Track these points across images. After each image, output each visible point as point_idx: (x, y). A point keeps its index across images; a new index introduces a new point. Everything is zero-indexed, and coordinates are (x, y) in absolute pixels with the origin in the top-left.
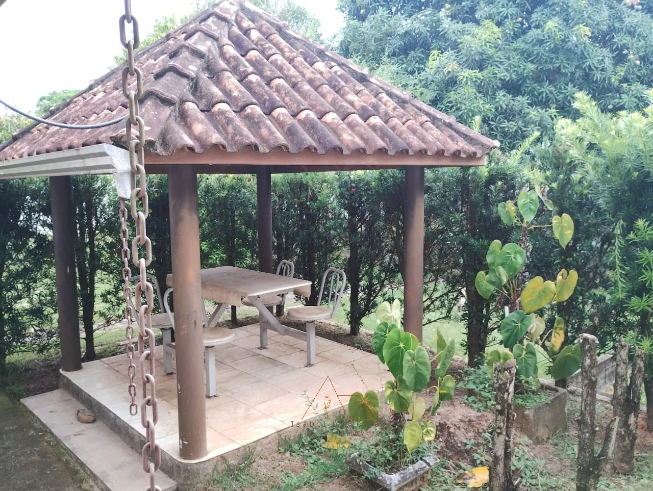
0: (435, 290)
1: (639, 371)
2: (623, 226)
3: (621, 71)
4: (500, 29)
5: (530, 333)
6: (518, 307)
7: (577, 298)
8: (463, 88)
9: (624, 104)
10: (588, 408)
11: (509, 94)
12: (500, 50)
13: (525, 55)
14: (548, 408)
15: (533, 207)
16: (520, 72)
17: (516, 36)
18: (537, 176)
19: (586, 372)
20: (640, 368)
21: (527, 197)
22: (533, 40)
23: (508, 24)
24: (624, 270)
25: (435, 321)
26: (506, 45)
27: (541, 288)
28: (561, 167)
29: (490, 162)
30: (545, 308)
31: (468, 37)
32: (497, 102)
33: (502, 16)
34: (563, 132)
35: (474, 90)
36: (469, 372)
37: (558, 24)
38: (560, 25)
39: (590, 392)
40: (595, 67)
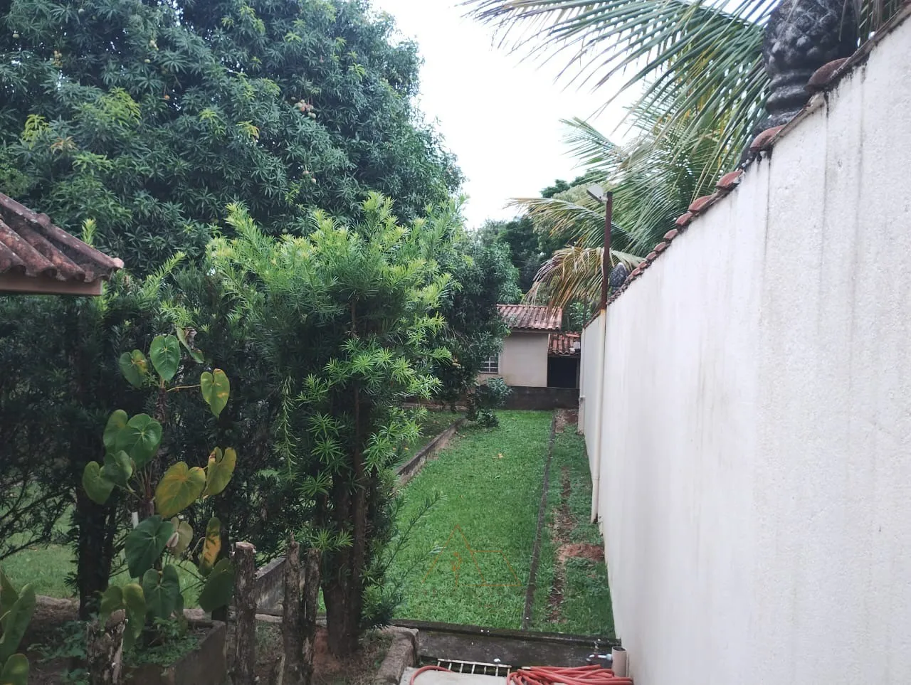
0: (24, 495)
1: (314, 578)
2: (291, 384)
3: (296, 188)
4: (138, 105)
5: (170, 548)
6: (152, 512)
7: (241, 485)
8: (81, 178)
9: (301, 229)
10: (244, 652)
11: (154, 197)
12: (139, 133)
13: (175, 146)
14: (197, 657)
15: (173, 360)
16: (168, 168)
17: (162, 119)
18: (180, 314)
19: (241, 599)
20: (315, 572)
21: (164, 344)
22: (185, 129)
23: (150, 99)
24: (295, 442)
25: (22, 548)
26: (148, 128)
27: (184, 478)
28: (214, 303)
29: (112, 291)
30: (197, 504)
31: (89, 106)
32: (136, 205)
33: (141, 88)
34: (214, 254)
35: (101, 184)
36: (73, 628)
37: (218, 114)
38: (221, 116)
39: (247, 626)
40: (266, 178)
